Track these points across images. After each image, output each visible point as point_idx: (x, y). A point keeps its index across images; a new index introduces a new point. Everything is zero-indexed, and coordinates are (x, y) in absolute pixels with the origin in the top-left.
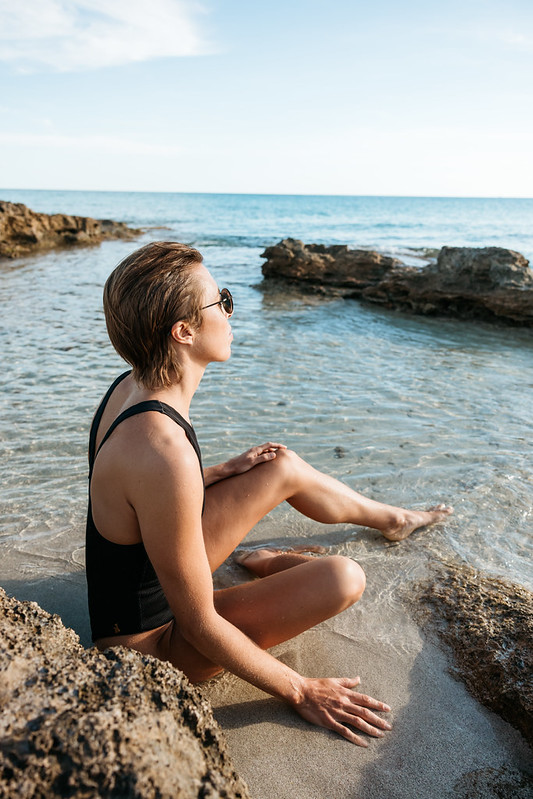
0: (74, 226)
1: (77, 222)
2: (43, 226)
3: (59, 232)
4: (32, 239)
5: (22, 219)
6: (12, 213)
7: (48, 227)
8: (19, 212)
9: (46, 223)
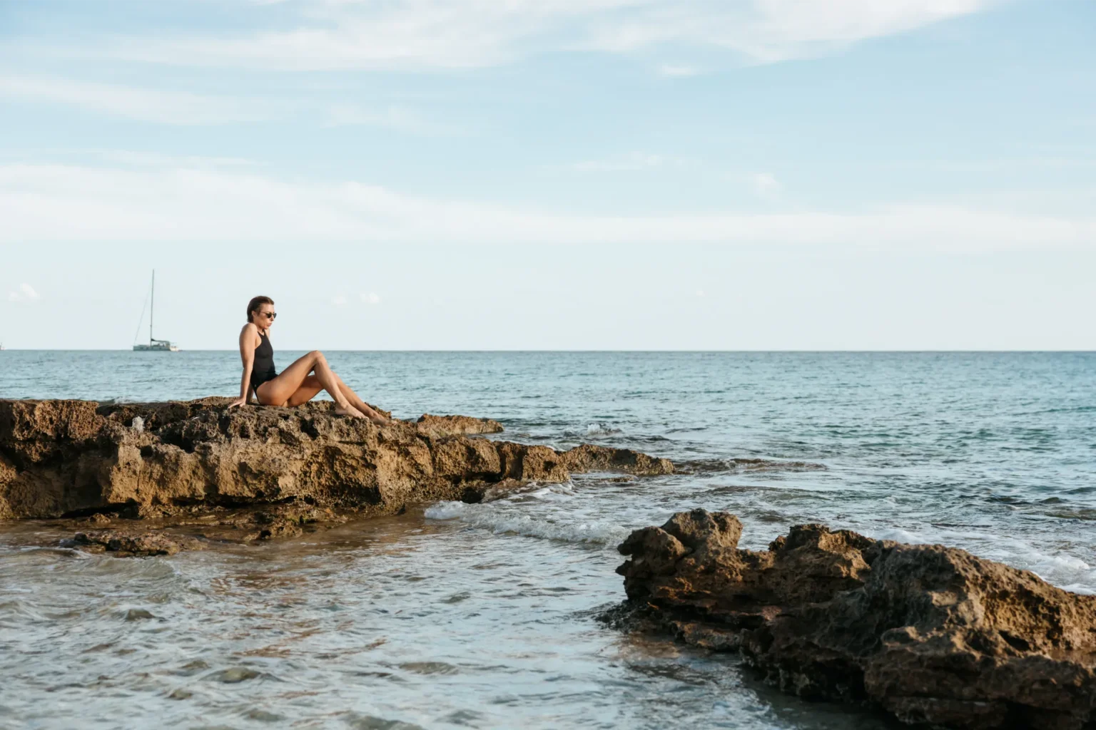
0: (495, 468)
1: (503, 457)
2: (416, 466)
3: (456, 480)
4: (372, 495)
5: (357, 452)
6: (335, 439)
7: (429, 470)
8: (353, 436)
9: (424, 459)
